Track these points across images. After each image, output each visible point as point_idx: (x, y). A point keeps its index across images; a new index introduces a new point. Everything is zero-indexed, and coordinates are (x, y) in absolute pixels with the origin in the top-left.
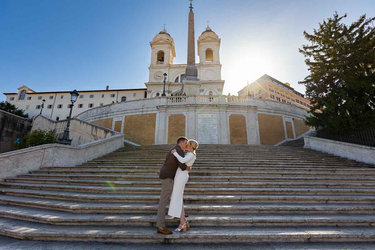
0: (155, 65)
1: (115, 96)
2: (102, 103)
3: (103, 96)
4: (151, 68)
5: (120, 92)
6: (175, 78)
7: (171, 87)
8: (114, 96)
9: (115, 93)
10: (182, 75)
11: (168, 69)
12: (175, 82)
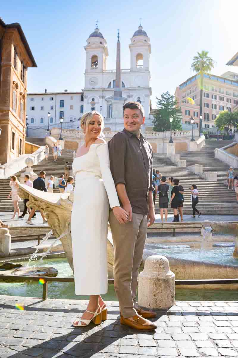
0: (90, 71)
1: (54, 99)
2: (42, 106)
3: (43, 99)
4: (86, 73)
5: (58, 96)
6: (108, 83)
7: (104, 92)
8: (52, 99)
9: (54, 96)
10: (114, 81)
11: (101, 75)
12: (108, 87)
